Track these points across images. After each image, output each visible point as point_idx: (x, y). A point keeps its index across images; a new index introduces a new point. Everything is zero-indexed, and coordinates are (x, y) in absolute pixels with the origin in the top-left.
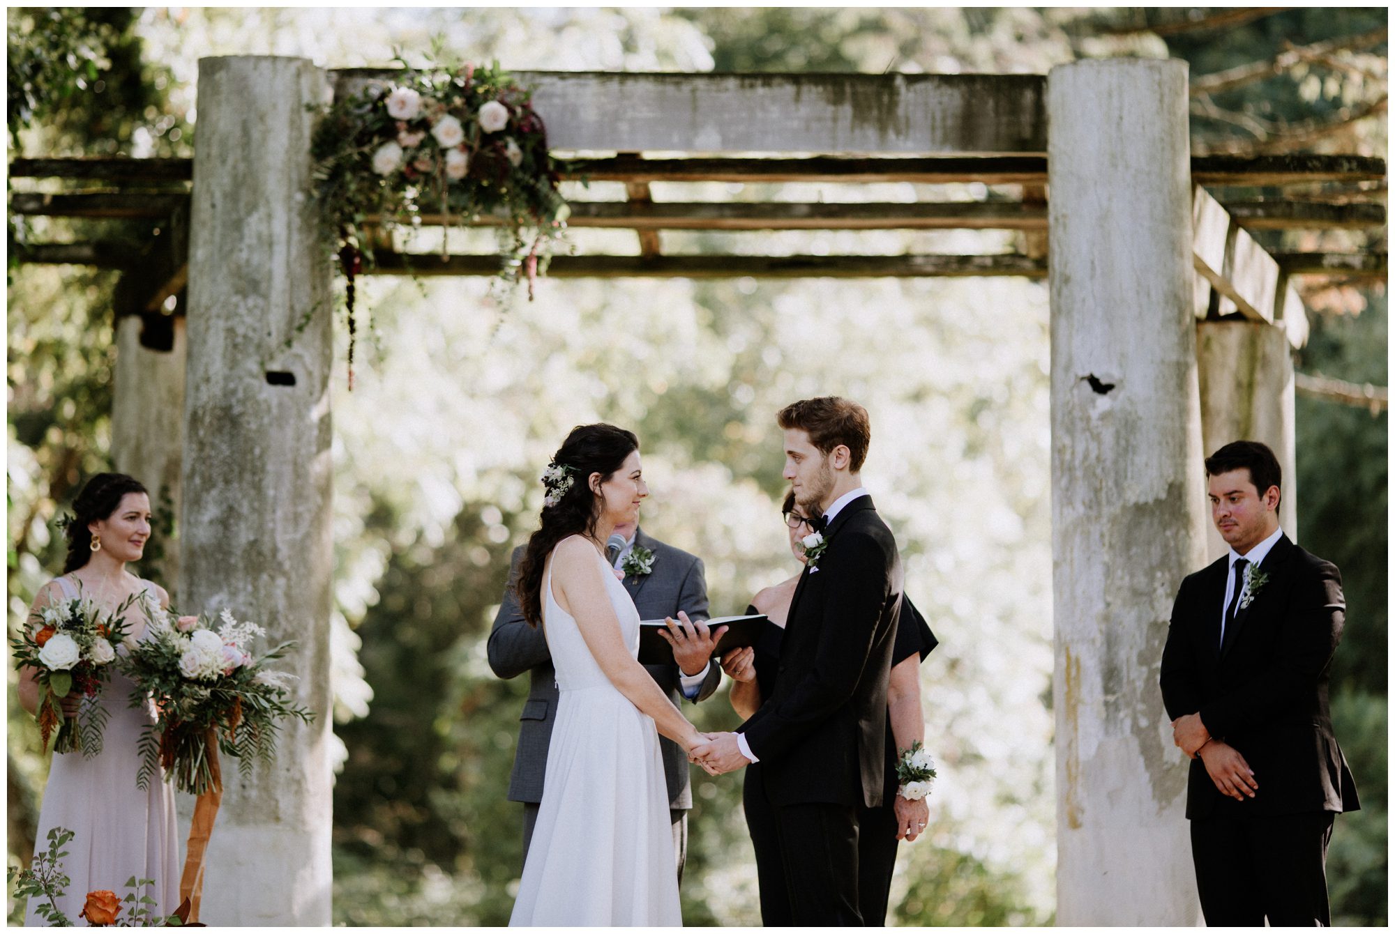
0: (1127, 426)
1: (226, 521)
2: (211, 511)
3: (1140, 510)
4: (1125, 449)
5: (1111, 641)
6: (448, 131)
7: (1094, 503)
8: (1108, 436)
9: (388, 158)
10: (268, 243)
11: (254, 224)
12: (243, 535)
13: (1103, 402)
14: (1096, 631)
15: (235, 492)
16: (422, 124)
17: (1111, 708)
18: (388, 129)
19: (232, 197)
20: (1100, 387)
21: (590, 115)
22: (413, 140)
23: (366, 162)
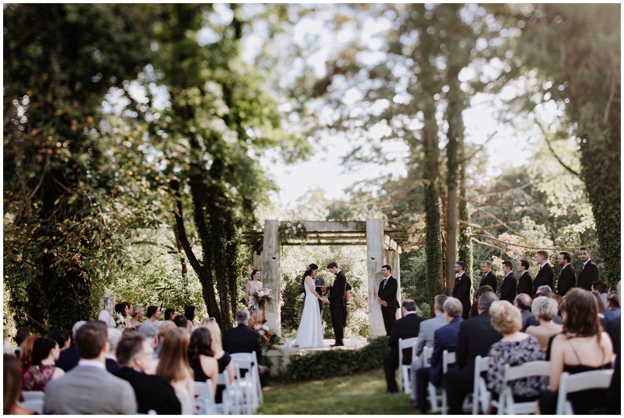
0: (376, 263)
1: (268, 276)
2: (266, 275)
3: (378, 273)
4: (376, 266)
5: (375, 290)
6: (294, 228)
7: (372, 273)
8: (374, 264)
9: (287, 232)
10: (273, 242)
11: (271, 240)
12: (270, 277)
13: (373, 260)
14: (373, 288)
15: (269, 272)
16: (291, 228)
17: (375, 298)
18: (287, 228)
19: (268, 236)
20: (373, 259)
21: (311, 226)
22: (290, 229)
23: (284, 232)
